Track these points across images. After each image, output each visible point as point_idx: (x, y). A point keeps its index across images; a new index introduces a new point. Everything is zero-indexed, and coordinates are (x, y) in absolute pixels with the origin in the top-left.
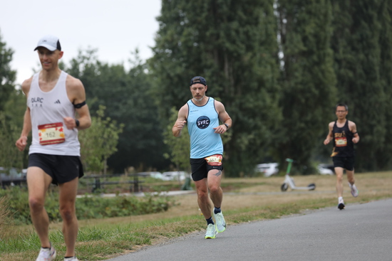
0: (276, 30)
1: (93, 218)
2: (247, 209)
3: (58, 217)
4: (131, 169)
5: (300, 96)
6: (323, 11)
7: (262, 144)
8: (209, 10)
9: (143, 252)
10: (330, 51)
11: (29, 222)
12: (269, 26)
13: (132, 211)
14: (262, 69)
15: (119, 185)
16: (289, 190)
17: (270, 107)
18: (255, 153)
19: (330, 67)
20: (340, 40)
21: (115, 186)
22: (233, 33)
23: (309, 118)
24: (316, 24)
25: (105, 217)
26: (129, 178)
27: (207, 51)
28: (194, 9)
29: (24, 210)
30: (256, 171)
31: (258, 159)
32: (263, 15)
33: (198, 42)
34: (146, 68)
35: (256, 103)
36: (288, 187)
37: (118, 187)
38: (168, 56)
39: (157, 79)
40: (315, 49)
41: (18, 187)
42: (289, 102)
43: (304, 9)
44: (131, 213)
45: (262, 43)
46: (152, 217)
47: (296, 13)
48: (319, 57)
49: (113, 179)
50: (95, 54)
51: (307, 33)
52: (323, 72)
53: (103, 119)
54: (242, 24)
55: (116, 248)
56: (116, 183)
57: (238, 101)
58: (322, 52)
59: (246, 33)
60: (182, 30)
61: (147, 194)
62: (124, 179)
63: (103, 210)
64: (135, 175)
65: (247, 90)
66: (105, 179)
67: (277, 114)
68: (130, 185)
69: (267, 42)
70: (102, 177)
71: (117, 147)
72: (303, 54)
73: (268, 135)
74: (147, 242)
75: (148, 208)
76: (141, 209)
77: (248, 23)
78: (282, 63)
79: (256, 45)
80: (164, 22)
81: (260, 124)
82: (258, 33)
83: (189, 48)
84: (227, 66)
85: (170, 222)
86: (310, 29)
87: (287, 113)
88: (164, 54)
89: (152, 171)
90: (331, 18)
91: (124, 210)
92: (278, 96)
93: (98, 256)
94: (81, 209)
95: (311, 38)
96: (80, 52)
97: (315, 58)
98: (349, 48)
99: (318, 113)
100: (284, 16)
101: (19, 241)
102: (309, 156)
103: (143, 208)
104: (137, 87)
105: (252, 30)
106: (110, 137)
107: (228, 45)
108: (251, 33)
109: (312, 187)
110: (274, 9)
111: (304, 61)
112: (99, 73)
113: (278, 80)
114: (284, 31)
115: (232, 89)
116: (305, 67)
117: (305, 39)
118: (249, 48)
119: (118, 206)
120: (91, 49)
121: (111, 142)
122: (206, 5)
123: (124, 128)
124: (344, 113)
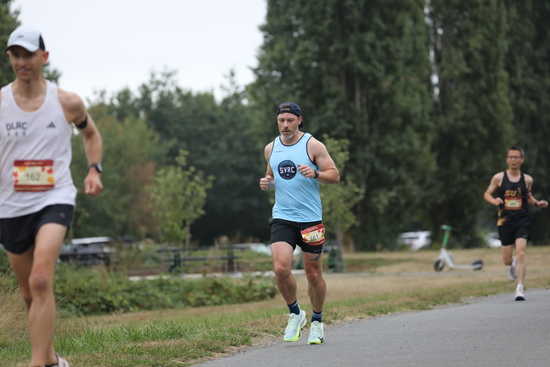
0: (427, 43)
1: (171, 307)
2: (386, 296)
3: (122, 307)
4: (224, 239)
5: (461, 137)
6: (494, 17)
7: (408, 205)
8: (333, 16)
9: (241, 356)
10: (504, 74)
11: (81, 313)
12: (418, 38)
13: (225, 298)
14: (408, 98)
15: (207, 262)
16: (445, 269)
17: (420, 153)
18: (398, 216)
19: (503, 96)
20: (517, 58)
21: (201, 263)
22: (368, 49)
23: (474, 167)
24: (485, 35)
25: (188, 307)
26: (220, 252)
27: (330, 73)
28: (312, 14)
29: (74, 297)
30: (399, 242)
31: (402, 226)
32: (409, 23)
33: (318, 61)
34: (245, 97)
35: (400, 147)
36: (444, 265)
37: (206, 265)
38: (277, 80)
39: (261, 114)
40: (482, 71)
41: (65, 264)
42: (446, 145)
43: (467, 14)
44: (224, 300)
45: (408, 63)
46: (253, 306)
47: (456, 20)
48: (488, 82)
49: (199, 254)
50: (173, 78)
51: (471, 49)
52: (494, 103)
53: (185, 168)
54: (381, 35)
55: (203, 351)
56: (203, 259)
57: (373, 144)
58: (492, 76)
59: (386, 49)
60: (296, 44)
61: (246, 274)
62: (214, 253)
63: (185, 296)
64: (230, 248)
65: (386, 128)
66: (187, 253)
67: (429, 162)
68: (222, 261)
69: (415, 61)
70: (184, 250)
71: (204, 208)
72: (466, 77)
73: (416, 191)
74: (246, 342)
75: (247, 294)
76: (238, 296)
77: (388, 34)
78: (437, 91)
79: (400, 65)
80: (271, 33)
81: (404, 175)
82: (402, 48)
83: (306, 70)
84: (358, 95)
85: (278, 313)
86: (475, 43)
87: (443, 161)
88: (270, 77)
89: (254, 242)
90: (506, 26)
91: (214, 297)
92: (431, 137)
93: (178, 361)
94: (153, 295)
95: (477, 56)
96: (153, 75)
97: (483, 83)
98: (531, 70)
99: (487, 160)
100: (438, 24)
101: (67, 340)
102: (473, 222)
103: (240, 294)
104: (233, 124)
105: (394, 44)
106: (194, 194)
107: (360, 65)
108: (392, 49)
109: (478, 266)
110: (425, 15)
111: (468, 88)
112: (179, 105)
113: (431, 114)
114: (439, 46)
115: (366, 127)
116: (468, 97)
117: (468, 57)
118: (390, 69)
119: (205, 292)
120: (168, 71)
121: (195, 201)
122: (329, 9)
123: (214, 182)
124: (519, 160)
